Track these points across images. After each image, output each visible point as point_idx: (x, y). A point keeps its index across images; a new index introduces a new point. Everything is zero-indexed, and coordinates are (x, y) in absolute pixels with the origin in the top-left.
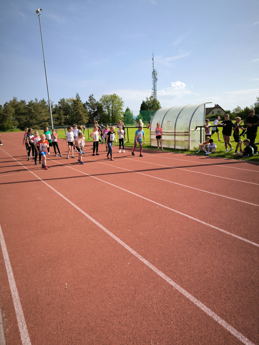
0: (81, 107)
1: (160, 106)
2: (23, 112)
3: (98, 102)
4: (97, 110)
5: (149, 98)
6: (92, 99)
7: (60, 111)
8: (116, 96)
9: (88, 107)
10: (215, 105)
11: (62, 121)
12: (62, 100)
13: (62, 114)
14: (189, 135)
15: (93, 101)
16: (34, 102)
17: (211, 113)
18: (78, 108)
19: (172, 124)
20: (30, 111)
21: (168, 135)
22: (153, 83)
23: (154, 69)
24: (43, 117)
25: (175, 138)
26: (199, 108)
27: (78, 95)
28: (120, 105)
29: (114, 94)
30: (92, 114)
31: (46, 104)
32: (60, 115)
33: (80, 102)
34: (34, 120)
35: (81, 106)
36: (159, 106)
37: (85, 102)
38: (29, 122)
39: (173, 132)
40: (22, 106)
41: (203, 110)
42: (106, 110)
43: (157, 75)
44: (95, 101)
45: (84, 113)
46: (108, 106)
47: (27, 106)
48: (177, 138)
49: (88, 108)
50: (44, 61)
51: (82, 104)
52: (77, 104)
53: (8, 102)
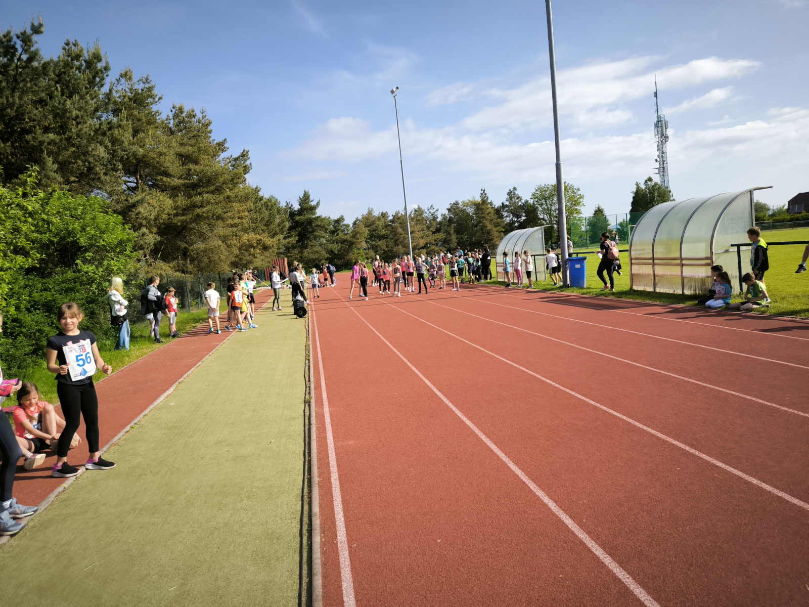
1: (671, 197)
2: (382, 233)
3: (527, 201)
4: (524, 218)
6: (514, 197)
7: (449, 226)
9: (505, 214)
12: (454, 204)
13: (452, 231)
15: (517, 200)
16: (402, 214)
18: (483, 217)
20: (394, 231)
22: (658, 146)
23: (658, 117)
25: (682, 272)
26: (739, 198)
27: (484, 192)
28: (574, 204)
32: (450, 234)
33: (489, 206)
35: (490, 213)
37: (501, 204)
41: (541, 236)
42: (546, 216)
43: (666, 128)
44: (521, 199)
45: (496, 226)
46: (547, 209)
51: (492, 208)
52: (481, 209)
53: (360, 218)
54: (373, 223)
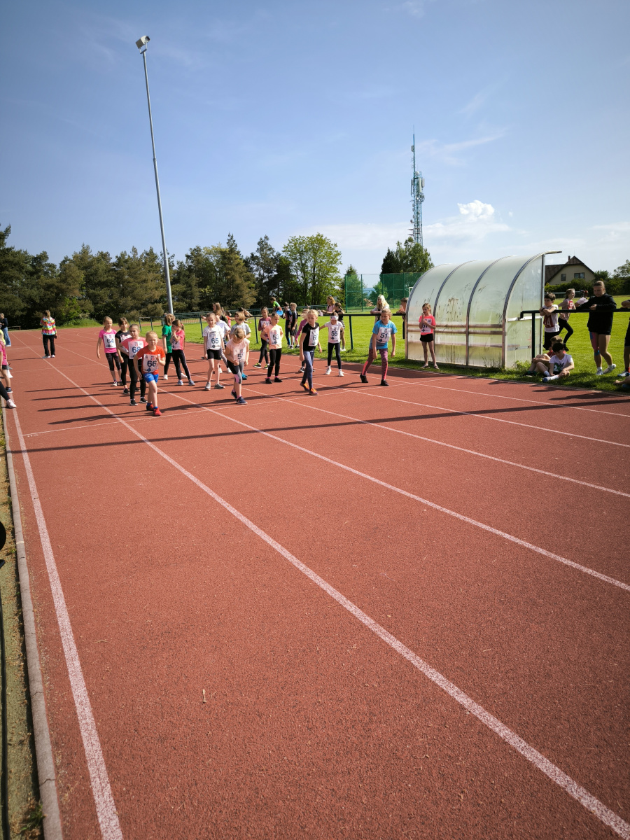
0: (239, 266)
1: (430, 262)
2: (103, 279)
3: (280, 255)
4: (276, 273)
5: (403, 242)
6: (266, 248)
7: (189, 276)
8: (322, 240)
9: (255, 267)
10: (569, 257)
11: (193, 301)
12: (195, 250)
13: (194, 283)
14: (503, 334)
15: (268, 252)
16: (129, 256)
17: (558, 277)
18: (232, 269)
19: (461, 307)
20: (119, 278)
21: (451, 333)
22: (414, 206)
23: (415, 173)
24: (149, 291)
25: (467, 341)
26: (529, 265)
27: (232, 238)
28: (332, 262)
29: (319, 235)
30: (265, 283)
31: (158, 261)
32: (190, 286)
33: (237, 256)
34: (129, 298)
35: (239, 264)
36: (428, 263)
37: (249, 256)
38: (116, 303)
39: (462, 327)
40: (102, 266)
41: (540, 271)
42: (299, 272)
43: (422, 187)
44: (274, 251)
45: (246, 281)
46: (303, 265)
47: (114, 265)
48: (474, 340)
49: (255, 269)
50: (154, 159)
51: (241, 259)
52: (230, 259)
53: (71, 257)
54: (90, 265)
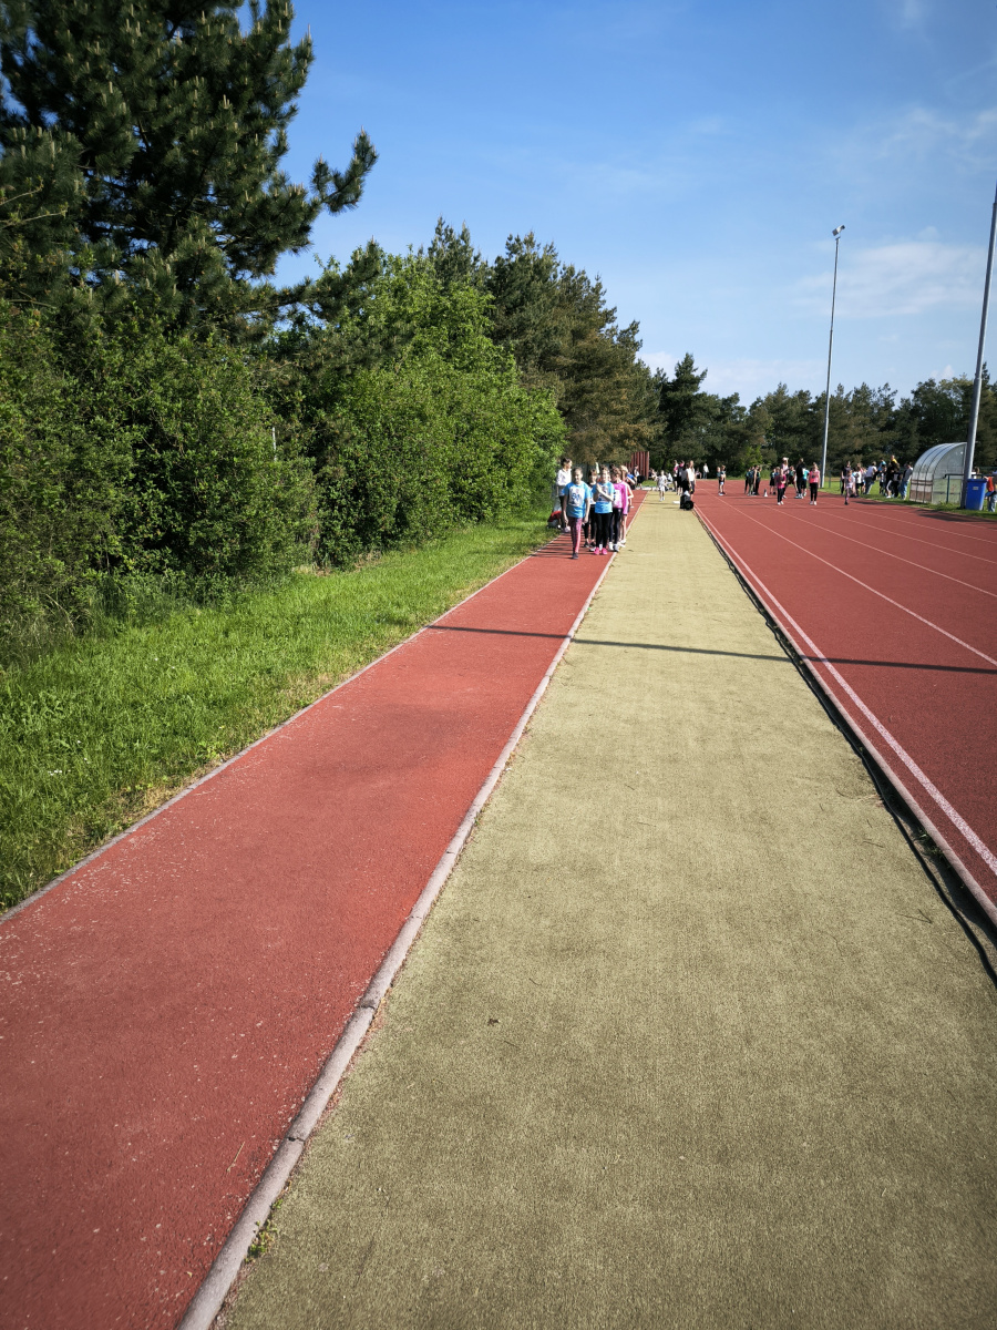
12: (926, 384)
16: (832, 396)
54: (783, 407)
